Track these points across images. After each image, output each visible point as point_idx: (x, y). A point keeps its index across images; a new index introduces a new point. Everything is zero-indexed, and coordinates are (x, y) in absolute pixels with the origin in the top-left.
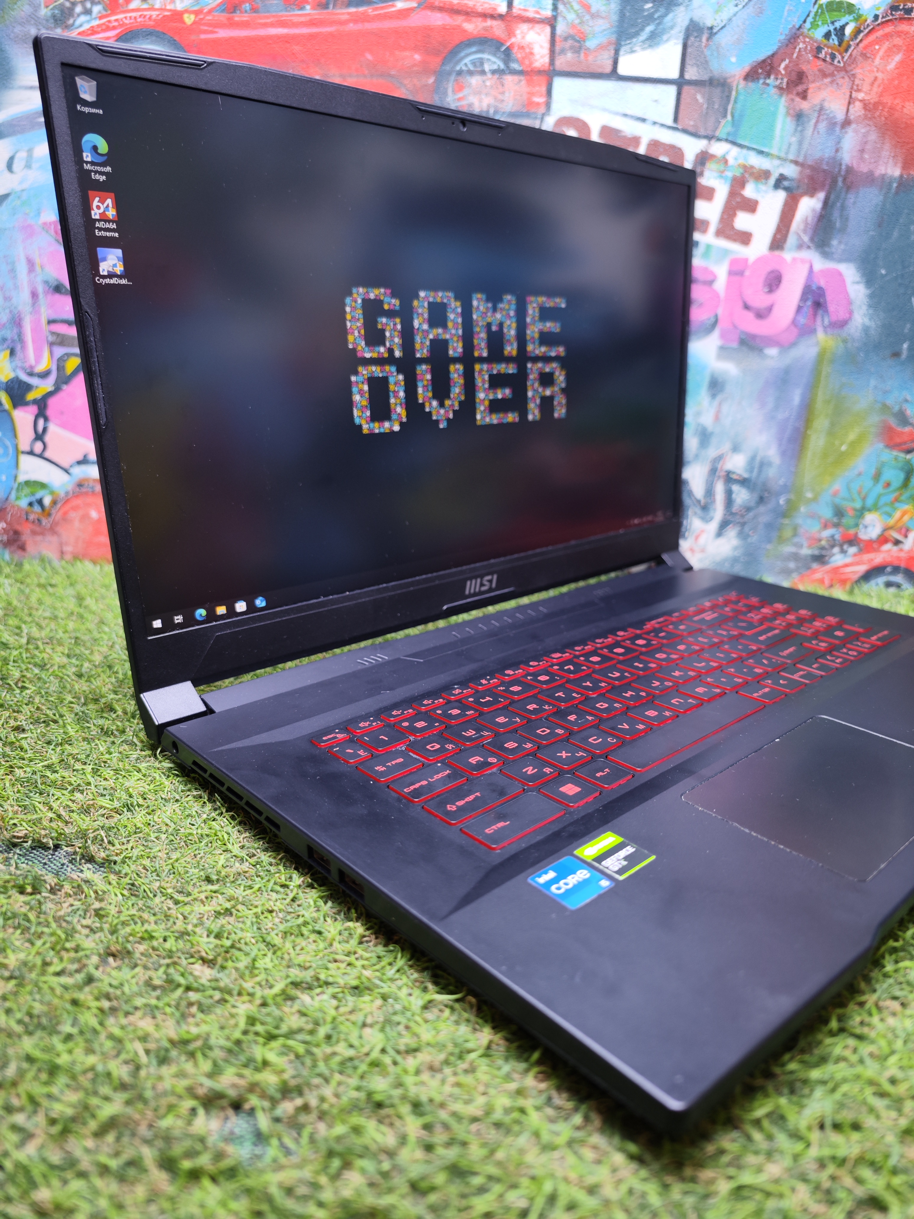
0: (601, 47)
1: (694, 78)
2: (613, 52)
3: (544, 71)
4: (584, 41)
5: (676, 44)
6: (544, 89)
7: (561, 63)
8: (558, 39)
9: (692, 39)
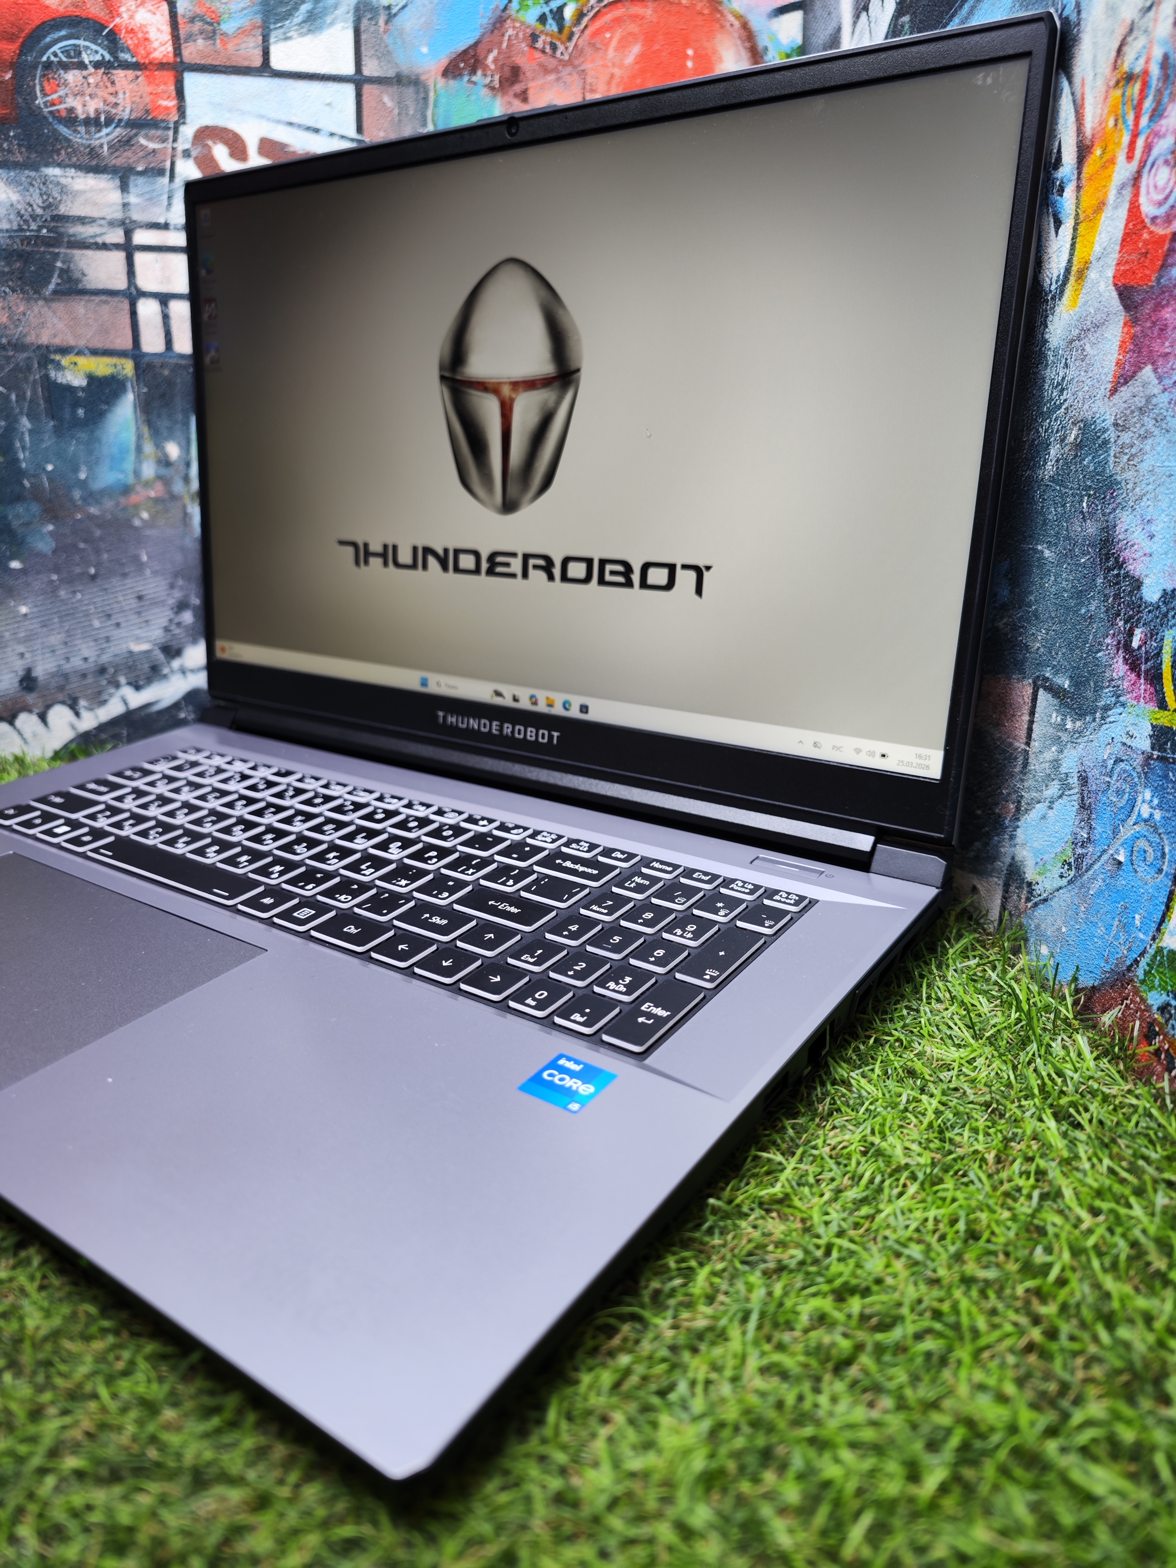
0: (242, 32)
1: (376, 74)
2: (261, 38)
3: (168, 64)
4: (219, 24)
5: (343, 28)
6: (172, 88)
7: (189, 53)
8: (180, 20)
9: (365, 23)
